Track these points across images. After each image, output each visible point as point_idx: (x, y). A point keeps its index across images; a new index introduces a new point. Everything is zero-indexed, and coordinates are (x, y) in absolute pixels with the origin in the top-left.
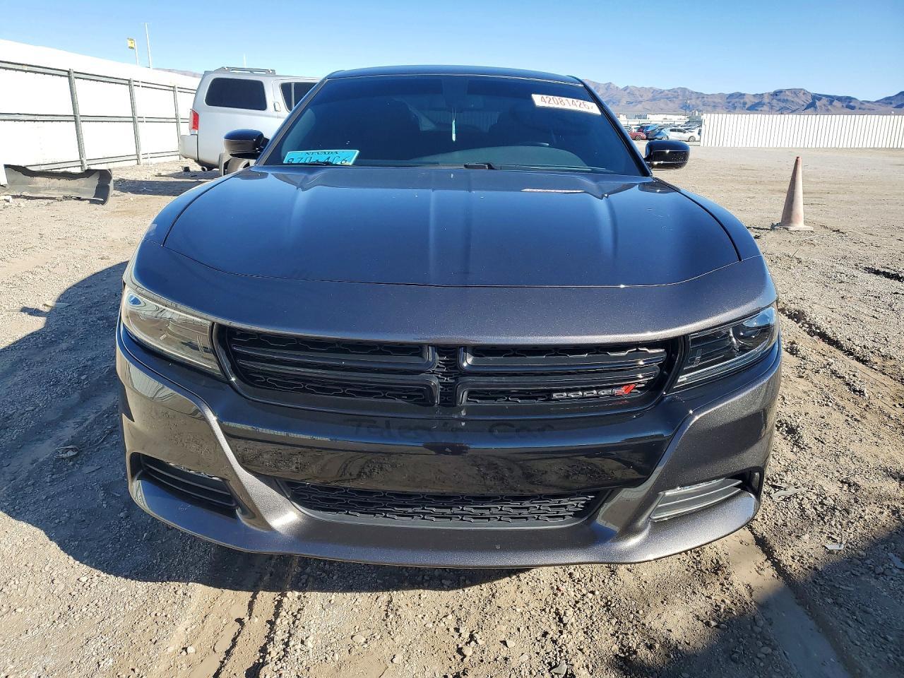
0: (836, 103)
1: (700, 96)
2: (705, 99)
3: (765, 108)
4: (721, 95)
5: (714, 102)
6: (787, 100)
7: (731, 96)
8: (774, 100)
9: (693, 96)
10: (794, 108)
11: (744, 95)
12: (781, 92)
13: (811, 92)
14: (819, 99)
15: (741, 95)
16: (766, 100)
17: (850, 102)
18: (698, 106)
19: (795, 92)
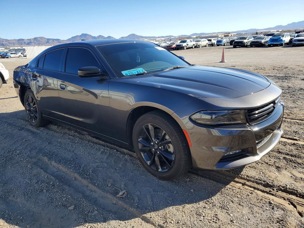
0: (55, 41)
1: (6, 40)
2: (9, 41)
3: (33, 44)
4: (15, 40)
5: (13, 42)
6: (39, 41)
7: (19, 40)
8: (35, 41)
9: (4, 41)
10: (42, 43)
11: (24, 39)
12: (36, 38)
13: (46, 38)
14: (50, 40)
15: (23, 40)
16: (32, 41)
17: (59, 41)
18: (7, 44)
19: (41, 38)
